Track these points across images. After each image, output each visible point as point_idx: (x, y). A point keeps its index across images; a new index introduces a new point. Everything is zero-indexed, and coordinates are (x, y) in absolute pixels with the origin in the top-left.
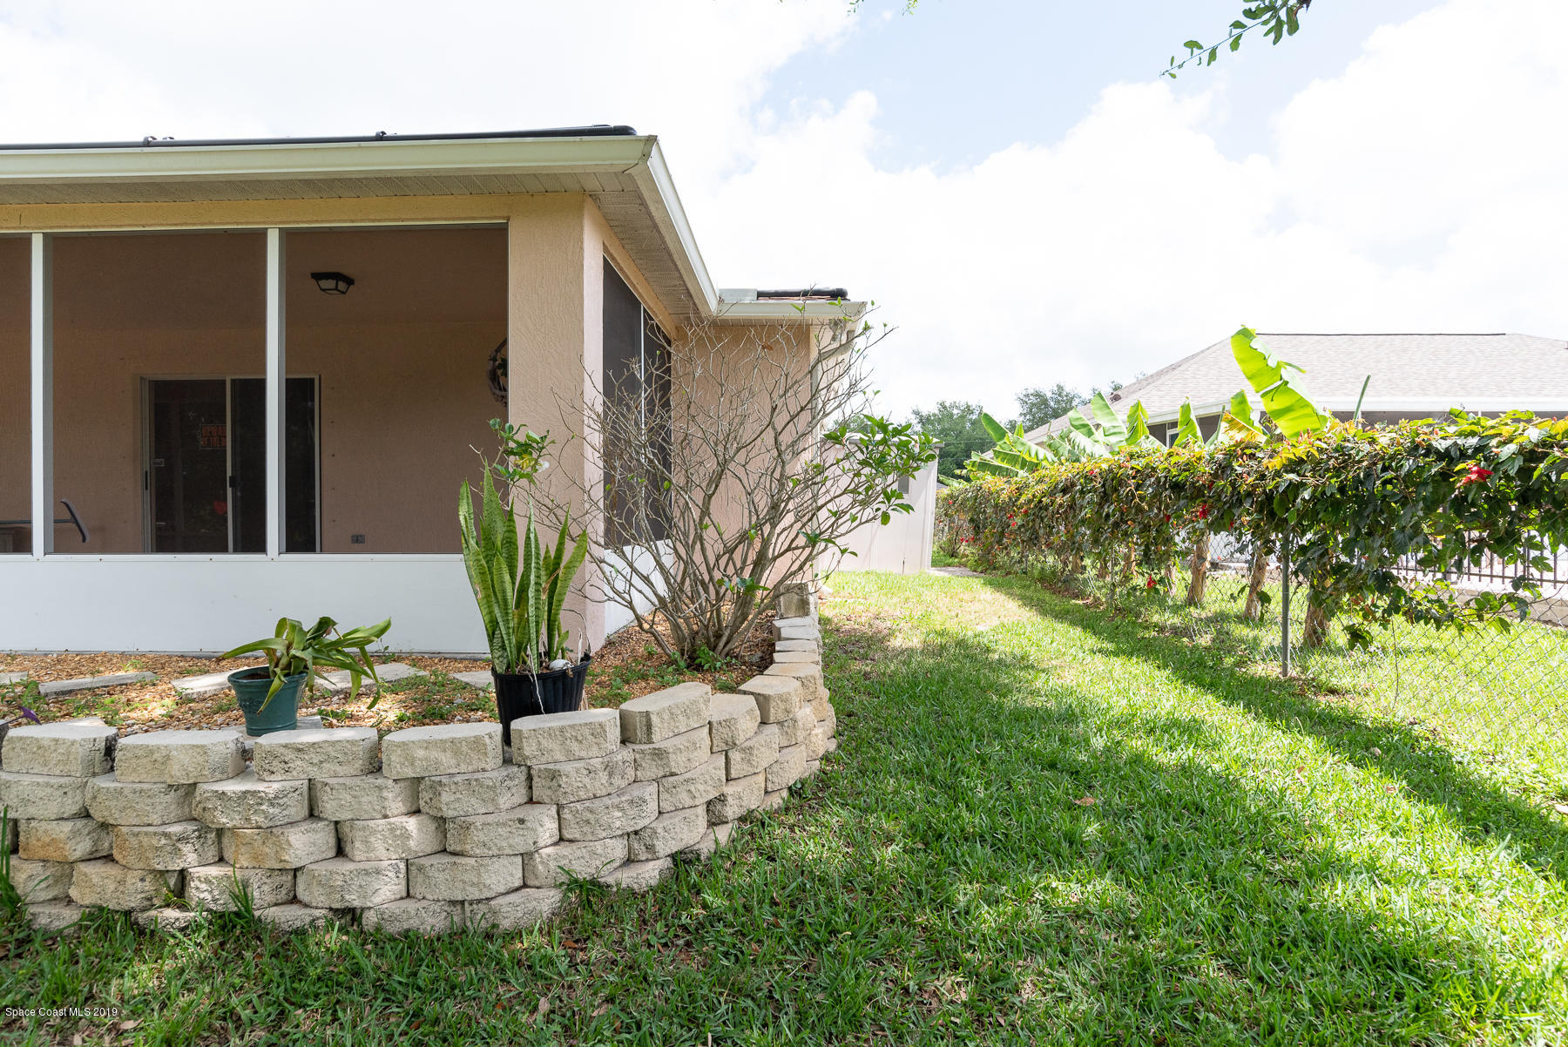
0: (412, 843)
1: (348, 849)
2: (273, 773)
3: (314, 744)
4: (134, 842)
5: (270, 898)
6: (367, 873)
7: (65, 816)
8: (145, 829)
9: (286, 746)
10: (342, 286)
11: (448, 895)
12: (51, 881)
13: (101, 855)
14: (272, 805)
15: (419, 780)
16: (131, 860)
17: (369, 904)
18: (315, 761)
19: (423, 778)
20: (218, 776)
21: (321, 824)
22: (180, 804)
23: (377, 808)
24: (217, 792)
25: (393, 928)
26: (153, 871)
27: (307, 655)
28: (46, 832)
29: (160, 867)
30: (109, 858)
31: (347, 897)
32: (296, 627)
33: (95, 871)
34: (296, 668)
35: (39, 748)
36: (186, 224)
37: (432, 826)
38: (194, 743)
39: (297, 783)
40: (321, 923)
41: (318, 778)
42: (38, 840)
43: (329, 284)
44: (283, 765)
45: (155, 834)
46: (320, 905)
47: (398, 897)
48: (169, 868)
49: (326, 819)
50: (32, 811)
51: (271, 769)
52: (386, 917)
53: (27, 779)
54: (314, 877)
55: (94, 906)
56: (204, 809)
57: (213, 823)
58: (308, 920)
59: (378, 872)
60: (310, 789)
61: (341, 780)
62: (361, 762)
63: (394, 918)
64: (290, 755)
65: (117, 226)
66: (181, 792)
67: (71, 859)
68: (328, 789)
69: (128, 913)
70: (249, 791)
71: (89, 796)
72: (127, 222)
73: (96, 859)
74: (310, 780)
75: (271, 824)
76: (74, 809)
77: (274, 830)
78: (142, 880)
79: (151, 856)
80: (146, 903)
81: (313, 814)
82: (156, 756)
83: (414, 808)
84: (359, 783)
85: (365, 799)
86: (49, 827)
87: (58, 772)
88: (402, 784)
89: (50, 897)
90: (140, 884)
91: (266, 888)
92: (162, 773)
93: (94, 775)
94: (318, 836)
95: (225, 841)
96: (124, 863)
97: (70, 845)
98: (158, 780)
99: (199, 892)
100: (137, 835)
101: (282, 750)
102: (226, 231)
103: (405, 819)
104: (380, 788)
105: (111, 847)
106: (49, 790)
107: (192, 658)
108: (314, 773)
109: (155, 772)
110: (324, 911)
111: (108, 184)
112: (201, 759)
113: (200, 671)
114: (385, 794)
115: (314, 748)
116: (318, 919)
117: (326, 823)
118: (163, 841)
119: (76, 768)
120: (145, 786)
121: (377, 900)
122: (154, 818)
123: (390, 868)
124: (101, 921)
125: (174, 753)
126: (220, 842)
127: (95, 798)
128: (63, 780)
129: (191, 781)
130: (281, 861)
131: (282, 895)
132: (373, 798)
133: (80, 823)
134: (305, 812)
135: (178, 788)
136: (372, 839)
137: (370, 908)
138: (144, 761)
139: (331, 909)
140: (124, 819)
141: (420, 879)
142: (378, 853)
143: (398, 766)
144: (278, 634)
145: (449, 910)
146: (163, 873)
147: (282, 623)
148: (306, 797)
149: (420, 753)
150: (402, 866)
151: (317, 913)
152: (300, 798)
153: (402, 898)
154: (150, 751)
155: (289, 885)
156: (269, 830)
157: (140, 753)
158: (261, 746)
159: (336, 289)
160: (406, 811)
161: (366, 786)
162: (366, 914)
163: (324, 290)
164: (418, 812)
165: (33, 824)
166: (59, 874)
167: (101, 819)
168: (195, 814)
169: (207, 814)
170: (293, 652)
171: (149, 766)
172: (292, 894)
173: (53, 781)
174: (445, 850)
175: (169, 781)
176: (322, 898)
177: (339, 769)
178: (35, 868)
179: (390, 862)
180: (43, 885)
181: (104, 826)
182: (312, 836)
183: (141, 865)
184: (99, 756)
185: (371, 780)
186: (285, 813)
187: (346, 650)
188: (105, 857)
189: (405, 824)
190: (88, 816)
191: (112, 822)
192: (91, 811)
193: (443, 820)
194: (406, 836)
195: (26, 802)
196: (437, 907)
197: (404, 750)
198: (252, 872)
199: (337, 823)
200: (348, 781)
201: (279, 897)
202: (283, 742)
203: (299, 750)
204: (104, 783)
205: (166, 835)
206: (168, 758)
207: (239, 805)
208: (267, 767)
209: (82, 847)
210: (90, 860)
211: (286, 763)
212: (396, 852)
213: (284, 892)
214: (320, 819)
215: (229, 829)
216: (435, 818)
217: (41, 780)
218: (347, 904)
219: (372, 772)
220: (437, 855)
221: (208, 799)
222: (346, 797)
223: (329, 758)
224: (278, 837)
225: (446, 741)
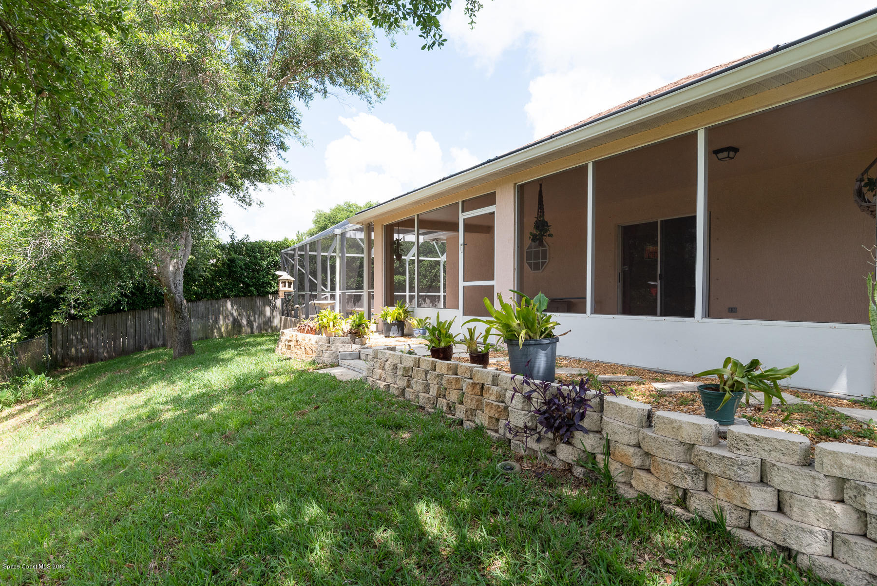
0: (838, 522)
1: (786, 509)
2: (739, 449)
3: (767, 438)
4: (663, 467)
5: (735, 522)
6: (803, 530)
7: (631, 444)
8: (668, 462)
9: (748, 435)
10: (732, 154)
11: (869, 569)
12: (624, 474)
13: (644, 468)
14: (739, 468)
15: (844, 480)
16: (661, 475)
17: (803, 551)
18: (766, 449)
19: (848, 480)
20: (706, 443)
21: (770, 489)
22: (685, 454)
23: (810, 490)
24: (707, 452)
25: (822, 574)
26: (671, 485)
27: (744, 381)
28: (622, 449)
29: (675, 484)
30: (648, 471)
31: (788, 540)
32: (736, 364)
33: (644, 475)
34: (737, 388)
35: (619, 408)
36: (655, 140)
37: (855, 516)
38: (695, 422)
39: (755, 460)
40: (768, 549)
41: (768, 460)
42: (619, 452)
43: (725, 154)
44: (745, 446)
45: (674, 465)
46: (768, 538)
47: (826, 554)
48: (680, 486)
49: (773, 487)
50: (617, 438)
51: (738, 447)
52: (816, 564)
53: (615, 423)
54: (765, 520)
55: (643, 493)
56: (699, 460)
57: (704, 468)
58: (760, 545)
59: (811, 533)
60: (761, 465)
61: (785, 465)
62: (798, 457)
63: (822, 567)
64: (750, 442)
65: (623, 150)
66: (686, 447)
67: (633, 466)
68: (775, 468)
69: (659, 502)
70: (726, 457)
71: (641, 437)
72: (627, 146)
73: (643, 469)
74: (762, 459)
75: (738, 479)
76: (635, 442)
77: (740, 483)
78: (666, 488)
79: (671, 477)
80: (667, 500)
81: (763, 481)
82: (674, 424)
83: (838, 498)
84: (798, 470)
85: (802, 482)
86: (624, 448)
87: (627, 422)
88: (830, 479)
89: (623, 481)
90: (665, 489)
91: (733, 515)
92: (676, 434)
93: (643, 427)
94: (767, 495)
95: (709, 480)
96: (657, 475)
97: (632, 459)
98: (675, 438)
99: (695, 503)
100: (665, 463)
101: (746, 437)
102: (674, 138)
103: (833, 504)
104: (813, 477)
105: (650, 466)
106: (625, 430)
107: (654, 372)
108: (765, 455)
109: (674, 433)
110: (770, 543)
111: (622, 130)
112: (698, 432)
113: (663, 380)
114: (817, 482)
115: (766, 440)
116: (767, 546)
117: (773, 489)
118: (678, 471)
119: (635, 422)
120: (669, 439)
121: (809, 550)
122: (673, 457)
123: (820, 533)
124: (647, 502)
125: (683, 425)
126: (706, 480)
127: (644, 439)
128: (630, 427)
129: (692, 443)
130: (744, 503)
131: (742, 523)
132: (809, 483)
133: (637, 450)
134: (758, 478)
135: (684, 444)
136: (807, 509)
137: (804, 554)
138: (668, 426)
139: (775, 544)
140: (659, 454)
141: (844, 549)
142: (810, 520)
143: (829, 467)
144: (725, 366)
145: (870, 580)
146: (676, 487)
147: (728, 361)
148: (760, 469)
149: (848, 462)
150: (829, 534)
151: (767, 543)
152: (756, 469)
153: (828, 556)
154: (671, 421)
155: (746, 518)
156: (737, 483)
157: (666, 421)
158: (733, 432)
159: (728, 157)
160: (832, 498)
161: (803, 474)
162: (800, 557)
163: (720, 159)
164: (842, 501)
165: (618, 444)
166: (627, 471)
167: (646, 450)
168: (693, 461)
169: (701, 463)
170: (736, 378)
171: (670, 429)
172: (748, 524)
173: (626, 426)
174: (865, 535)
175: (681, 440)
176: (770, 535)
177: (782, 457)
178: (618, 465)
179: (820, 529)
180: (621, 475)
181: (647, 454)
182: (764, 495)
183: (665, 480)
184: (645, 418)
185: (806, 471)
186: (747, 475)
187: (765, 381)
188: (647, 470)
189: (833, 507)
190: (640, 447)
191: (652, 453)
192: (642, 445)
193: (865, 514)
194: (833, 515)
195: (615, 433)
196: (860, 574)
197: (834, 457)
198: (726, 504)
199: (779, 491)
200: (790, 467)
201: (740, 523)
202: (747, 433)
203: (756, 440)
204: (648, 432)
205: (679, 468)
206: (680, 427)
207: (719, 463)
208: (736, 445)
209: (637, 462)
210: (640, 469)
211: (747, 445)
212: (824, 524)
213: (743, 522)
214: (767, 485)
215: (712, 475)
216: (857, 510)
217: (621, 424)
218: (787, 545)
219: (805, 465)
220: (858, 537)
221: (702, 455)
222: (789, 477)
223: (775, 449)
224: (743, 488)
225: (870, 458)
